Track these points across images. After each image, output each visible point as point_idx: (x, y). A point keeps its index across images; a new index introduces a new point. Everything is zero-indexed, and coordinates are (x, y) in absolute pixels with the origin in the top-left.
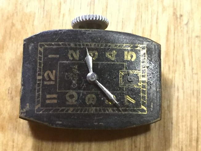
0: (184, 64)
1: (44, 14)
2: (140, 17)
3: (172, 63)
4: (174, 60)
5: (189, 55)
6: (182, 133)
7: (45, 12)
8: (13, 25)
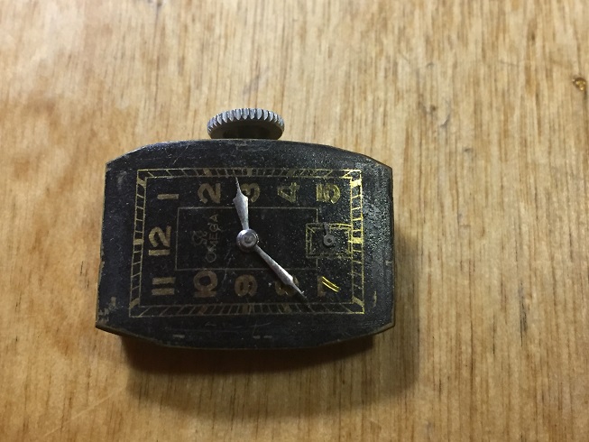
0: (442, 206)
1: (155, 111)
2: (350, 112)
3: (416, 205)
4: (420, 199)
5: (451, 189)
6: (440, 350)
7: (159, 108)
8: (94, 134)
